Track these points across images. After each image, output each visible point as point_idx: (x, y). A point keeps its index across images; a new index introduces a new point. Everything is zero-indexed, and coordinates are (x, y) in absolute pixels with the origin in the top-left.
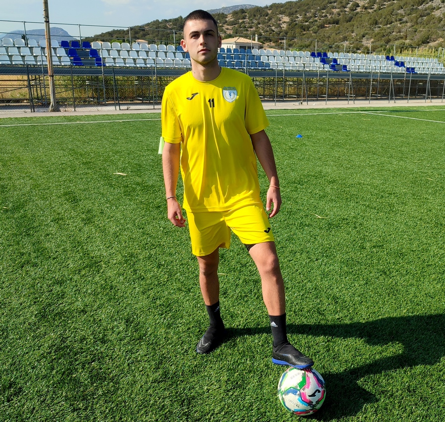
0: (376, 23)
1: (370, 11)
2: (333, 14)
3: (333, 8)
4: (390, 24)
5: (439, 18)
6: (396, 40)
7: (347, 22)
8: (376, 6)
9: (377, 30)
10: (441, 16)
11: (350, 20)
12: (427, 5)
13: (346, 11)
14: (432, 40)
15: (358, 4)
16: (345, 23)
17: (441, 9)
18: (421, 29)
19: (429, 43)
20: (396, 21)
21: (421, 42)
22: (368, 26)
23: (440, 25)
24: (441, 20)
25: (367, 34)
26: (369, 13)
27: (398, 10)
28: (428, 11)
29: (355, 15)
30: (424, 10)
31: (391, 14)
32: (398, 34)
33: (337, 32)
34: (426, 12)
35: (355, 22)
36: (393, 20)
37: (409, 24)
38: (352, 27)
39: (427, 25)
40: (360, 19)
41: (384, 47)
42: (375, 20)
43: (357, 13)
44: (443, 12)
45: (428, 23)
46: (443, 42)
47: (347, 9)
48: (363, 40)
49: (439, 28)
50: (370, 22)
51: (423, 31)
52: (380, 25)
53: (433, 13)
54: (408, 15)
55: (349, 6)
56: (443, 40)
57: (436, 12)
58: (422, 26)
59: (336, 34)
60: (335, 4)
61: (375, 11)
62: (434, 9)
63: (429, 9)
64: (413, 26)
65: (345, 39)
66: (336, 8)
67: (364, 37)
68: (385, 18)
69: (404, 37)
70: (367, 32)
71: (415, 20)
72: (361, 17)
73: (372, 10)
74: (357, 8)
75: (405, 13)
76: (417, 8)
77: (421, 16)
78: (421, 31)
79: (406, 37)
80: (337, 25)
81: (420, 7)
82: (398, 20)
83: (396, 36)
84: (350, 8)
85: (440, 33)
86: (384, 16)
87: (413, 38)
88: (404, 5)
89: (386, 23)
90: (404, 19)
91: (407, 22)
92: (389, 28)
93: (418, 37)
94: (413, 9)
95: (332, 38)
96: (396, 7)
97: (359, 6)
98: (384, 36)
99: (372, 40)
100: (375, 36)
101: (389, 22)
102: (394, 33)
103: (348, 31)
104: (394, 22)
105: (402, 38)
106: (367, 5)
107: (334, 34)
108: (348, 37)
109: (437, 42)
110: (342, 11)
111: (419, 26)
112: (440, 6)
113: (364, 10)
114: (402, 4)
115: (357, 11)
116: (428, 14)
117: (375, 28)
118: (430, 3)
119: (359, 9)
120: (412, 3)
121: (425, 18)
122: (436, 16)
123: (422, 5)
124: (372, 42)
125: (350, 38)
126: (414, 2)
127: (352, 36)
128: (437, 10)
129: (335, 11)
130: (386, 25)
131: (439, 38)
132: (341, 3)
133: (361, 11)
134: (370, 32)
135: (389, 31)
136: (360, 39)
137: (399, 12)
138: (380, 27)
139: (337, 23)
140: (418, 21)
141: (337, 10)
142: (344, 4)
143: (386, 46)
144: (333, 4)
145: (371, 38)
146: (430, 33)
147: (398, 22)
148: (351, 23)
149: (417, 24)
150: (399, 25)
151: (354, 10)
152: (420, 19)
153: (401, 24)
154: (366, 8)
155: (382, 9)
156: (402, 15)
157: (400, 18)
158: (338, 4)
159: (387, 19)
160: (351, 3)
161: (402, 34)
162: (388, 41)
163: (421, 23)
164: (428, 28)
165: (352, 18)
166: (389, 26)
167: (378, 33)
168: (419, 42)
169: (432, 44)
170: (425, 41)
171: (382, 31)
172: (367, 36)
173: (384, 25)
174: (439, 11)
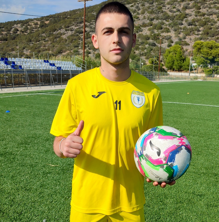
0: (30, 41)
1: (25, 33)
2: (3, 35)
3: (2, 31)
4: (39, 41)
5: (66, 39)
6: (43, 51)
7: (13, 40)
8: (29, 31)
9: (31, 45)
10: (66, 38)
11: (14, 38)
12: (58, 32)
13: (11, 33)
14: (63, 51)
15: (18, 29)
16: (11, 40)
17: (66, 34)
18: (57, 45)
19: (62, 53)
20: (42, 40)
21: (57, 53)
22: (26, 42)
23: (66, 43)
24: (67, 41)
25: (26, 47)
26: (25, 35)
27: (42, 34)
28: (59, 35)
29: (17, 36)
30: (57, 35)
31: (39, 36)
32: (44, 47)
33: (7, 46)
34: (58, 36)
35: (17, 40)
36: (40, 39)
37: (49, 42)
38: (16, 43)
39: (59, 43)
40: (20, 38)
41: (37, 55)
42: (29, 39)
43: (18, 35)
44: (67, 36)
45: (60, 42)
46: (69, 53)
47: (11, 32)
48: (24, 51)
49: (66, 45)
50: (26, 40)
51: (57, 47)
52: (33, 42)
53: (62, 37)
54: (48, 37)
55: (12, 30)
56: (69, 52)
57: (63, 36)
58: (57, 44)
59: (7, 47)
60: (3, 29)
61: (29, 34)
62: (62, 34)
63: (59, 34)
64: (52, 43)
65: (13, 50)
66: (4, 31)
67: (24, 48)
68: (35, 38)
69: (48, 50)
70: (26, 46)
71: (52, 40)
72: (20, 37)
73: (27, 33)
74: (18, 32)
75: (46, 36)
76: (52, 33)
77: (56, 38)
78: (57, 46)
79: (49, 50)
80: (6, 42)
81: (54, 33)
82: (43, 39)
83: (43, 48)
84: (13, 31)
85: (67, 48)
86: (34, 37)
87: (53, 50)
88: (45, 31)
89: (36, 41)
90: (47, 39)
91: (48, 41)
92: (38, 44)
93: (56, 49)
94: (50, 34)
95: (4, 49)
96: (40, 32)
97: (18, 31)
98: (36, 48)
99: (30, 51)
100: (31, 49)
101: (38, 41)
102: (42, 47)
103: (14, 45)
104: (41, 41)
105: (47, 50)
106: (23, 30)
107: (5, 47)
108: (14, 49)
109: (66, 53)
110: (8, 33)
111: (55, 43)
112: (65, 33)
113: (22, 33)
114: (44, 31)
115: (18, 33)
116: (59, 37)
117: (30, 44)
118: (59, 31)
119: (19, 33)
120: (49, 30)
121: (58, 39)
122: (64, 38)
123: (55, 32)
124: (30, 52)
125: (16, 49)
126: (50, 30)
127: (17, 48)
128: (63, 35)
129: (4, 33)
130: (37, 42)
131: (67, 50)
132: (7, 28)
133: (20, 34)
134: (27, 46)
135: (38, 45)
136: (22, 50)
137: (43, 35)
138: (33, 43)
139: (6, 40)
140: (54, 40)
141: (5, 32)
142: (9, 29)
143: (38, 54)
144: (2, 29)
145: (29, 49)
146: (62, 47)
147: (43, 41)
148: (15, 40)
149: (54, 42)
150: (44, 42)
151: (16, 33)
152: (55, 39)
153: (45, 42)
154: (23, 32)
155: (32, 33)
156: (44, 37)
157: (44, 38)
158: (5, 29)
159: (36, 39)
160: (13, 29)
161: (46, 47)
162: (39, 52)
163: (56, 42)
164: (60, 45)
165: (15, 38)
166: (38, 43)
167: (33, 47)
168: (56, 52)
169: (64, 54)
170: (60, 52)
171: (35, 46)
172: (26, 48)
173: (35, 42)
174: (65, 35)
